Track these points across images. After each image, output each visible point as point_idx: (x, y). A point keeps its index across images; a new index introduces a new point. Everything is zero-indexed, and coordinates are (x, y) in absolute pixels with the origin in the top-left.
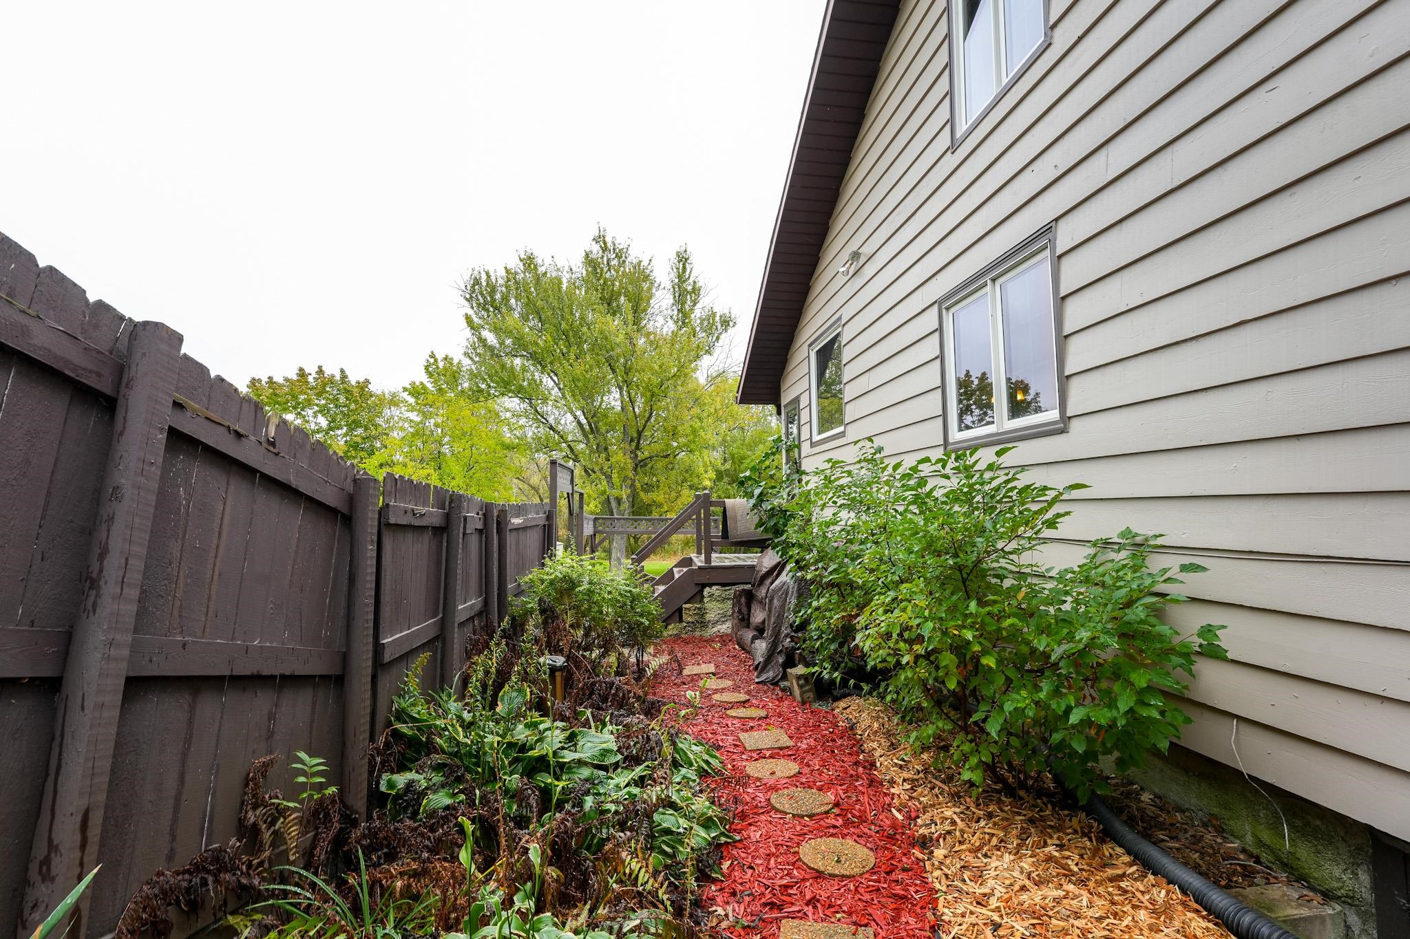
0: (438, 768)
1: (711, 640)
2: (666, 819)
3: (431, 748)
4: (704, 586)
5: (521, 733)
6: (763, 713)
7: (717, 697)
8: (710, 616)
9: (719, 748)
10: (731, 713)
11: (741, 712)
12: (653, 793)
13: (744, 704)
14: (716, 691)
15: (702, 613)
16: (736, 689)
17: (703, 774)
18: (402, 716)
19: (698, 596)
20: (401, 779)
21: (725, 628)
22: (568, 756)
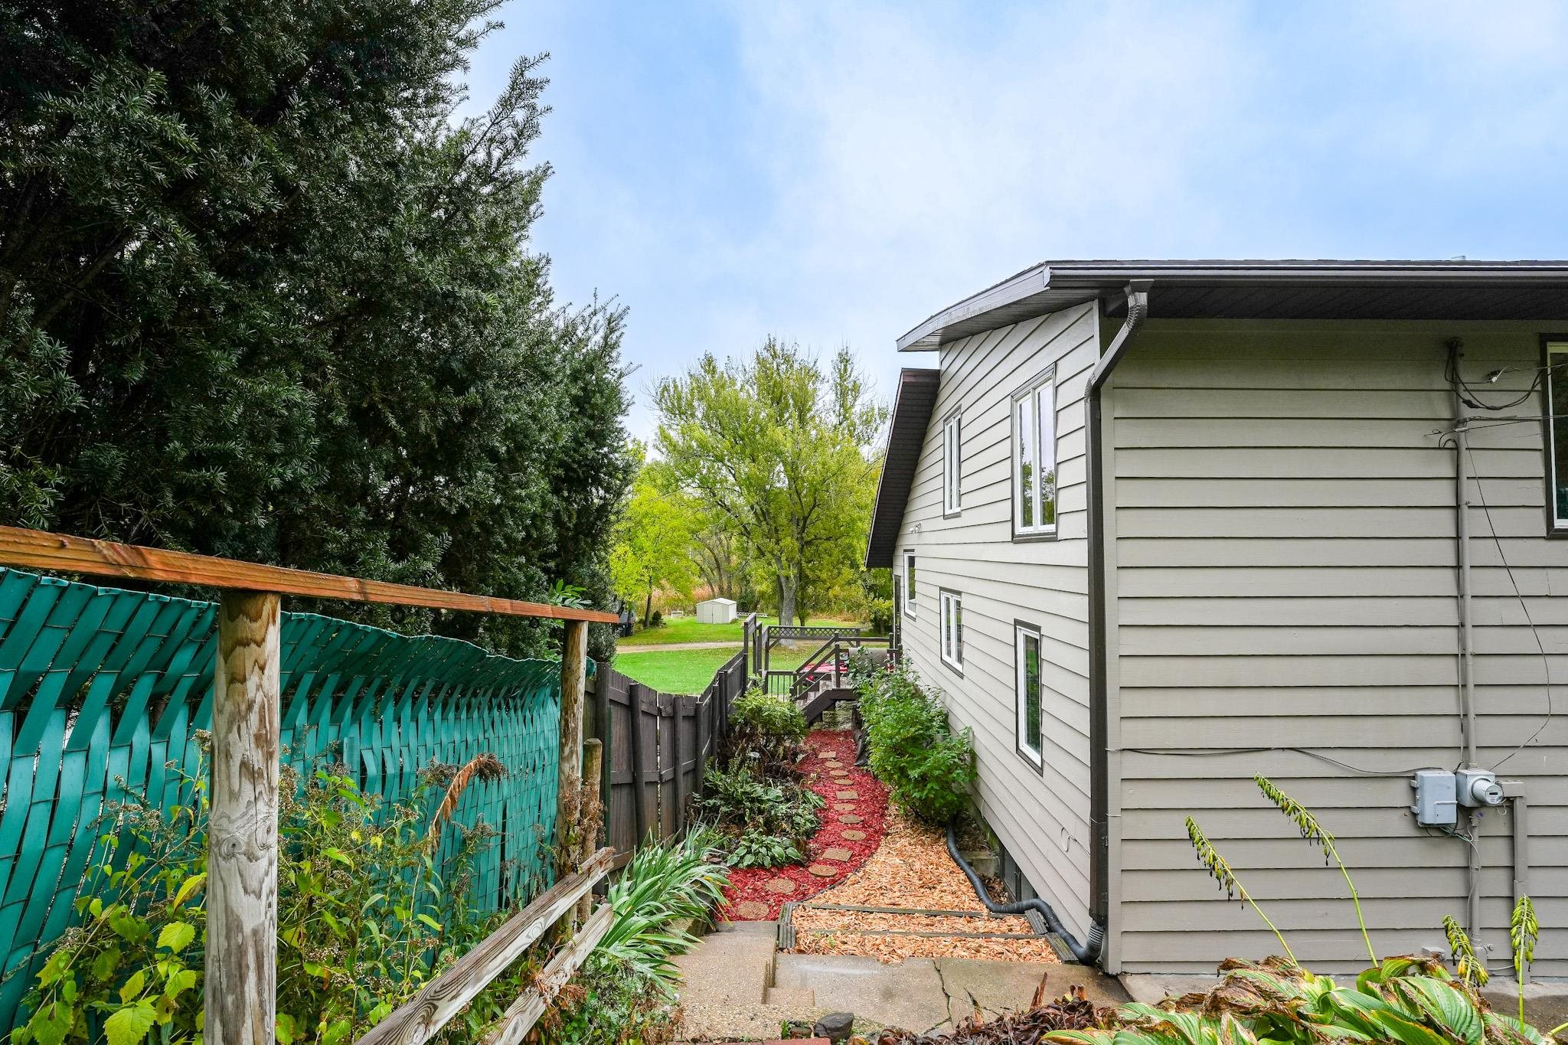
0: (721, 799)
1: (839, 734)
2: (797, 819)
3: (717, 792)
4: (836, 701)
5: (748, 789)
6: (850, 782)
7: (833, 773)
8: (840, 719)
9: (825, 797)
10: (836, 782)
11: (842, 782)
12: (794, 811)
13: (844, 777)
14: (833, 769)
15: (834, 716)
16: (843, 768)
17: (815, 807)
18: (707, 780)
19: (832, 707)
20: (712, 802)
21: (848, 726)
22: (766, 798)
